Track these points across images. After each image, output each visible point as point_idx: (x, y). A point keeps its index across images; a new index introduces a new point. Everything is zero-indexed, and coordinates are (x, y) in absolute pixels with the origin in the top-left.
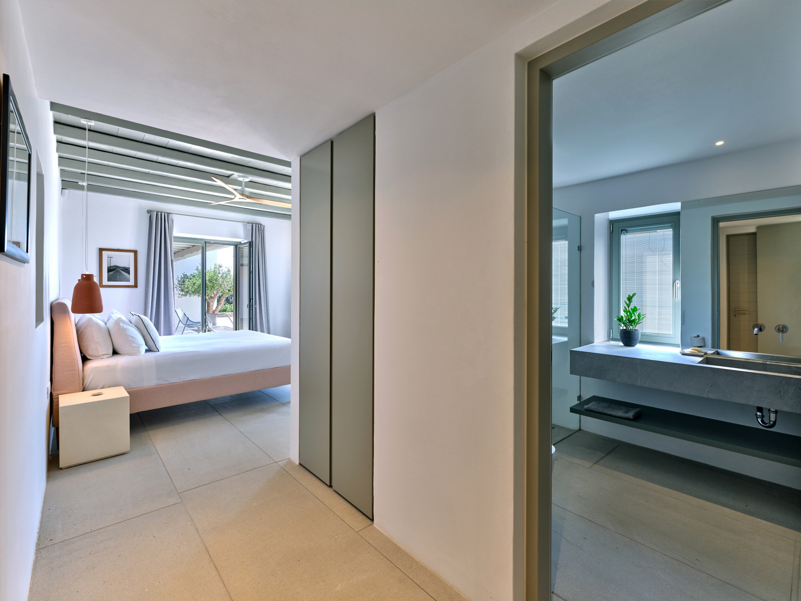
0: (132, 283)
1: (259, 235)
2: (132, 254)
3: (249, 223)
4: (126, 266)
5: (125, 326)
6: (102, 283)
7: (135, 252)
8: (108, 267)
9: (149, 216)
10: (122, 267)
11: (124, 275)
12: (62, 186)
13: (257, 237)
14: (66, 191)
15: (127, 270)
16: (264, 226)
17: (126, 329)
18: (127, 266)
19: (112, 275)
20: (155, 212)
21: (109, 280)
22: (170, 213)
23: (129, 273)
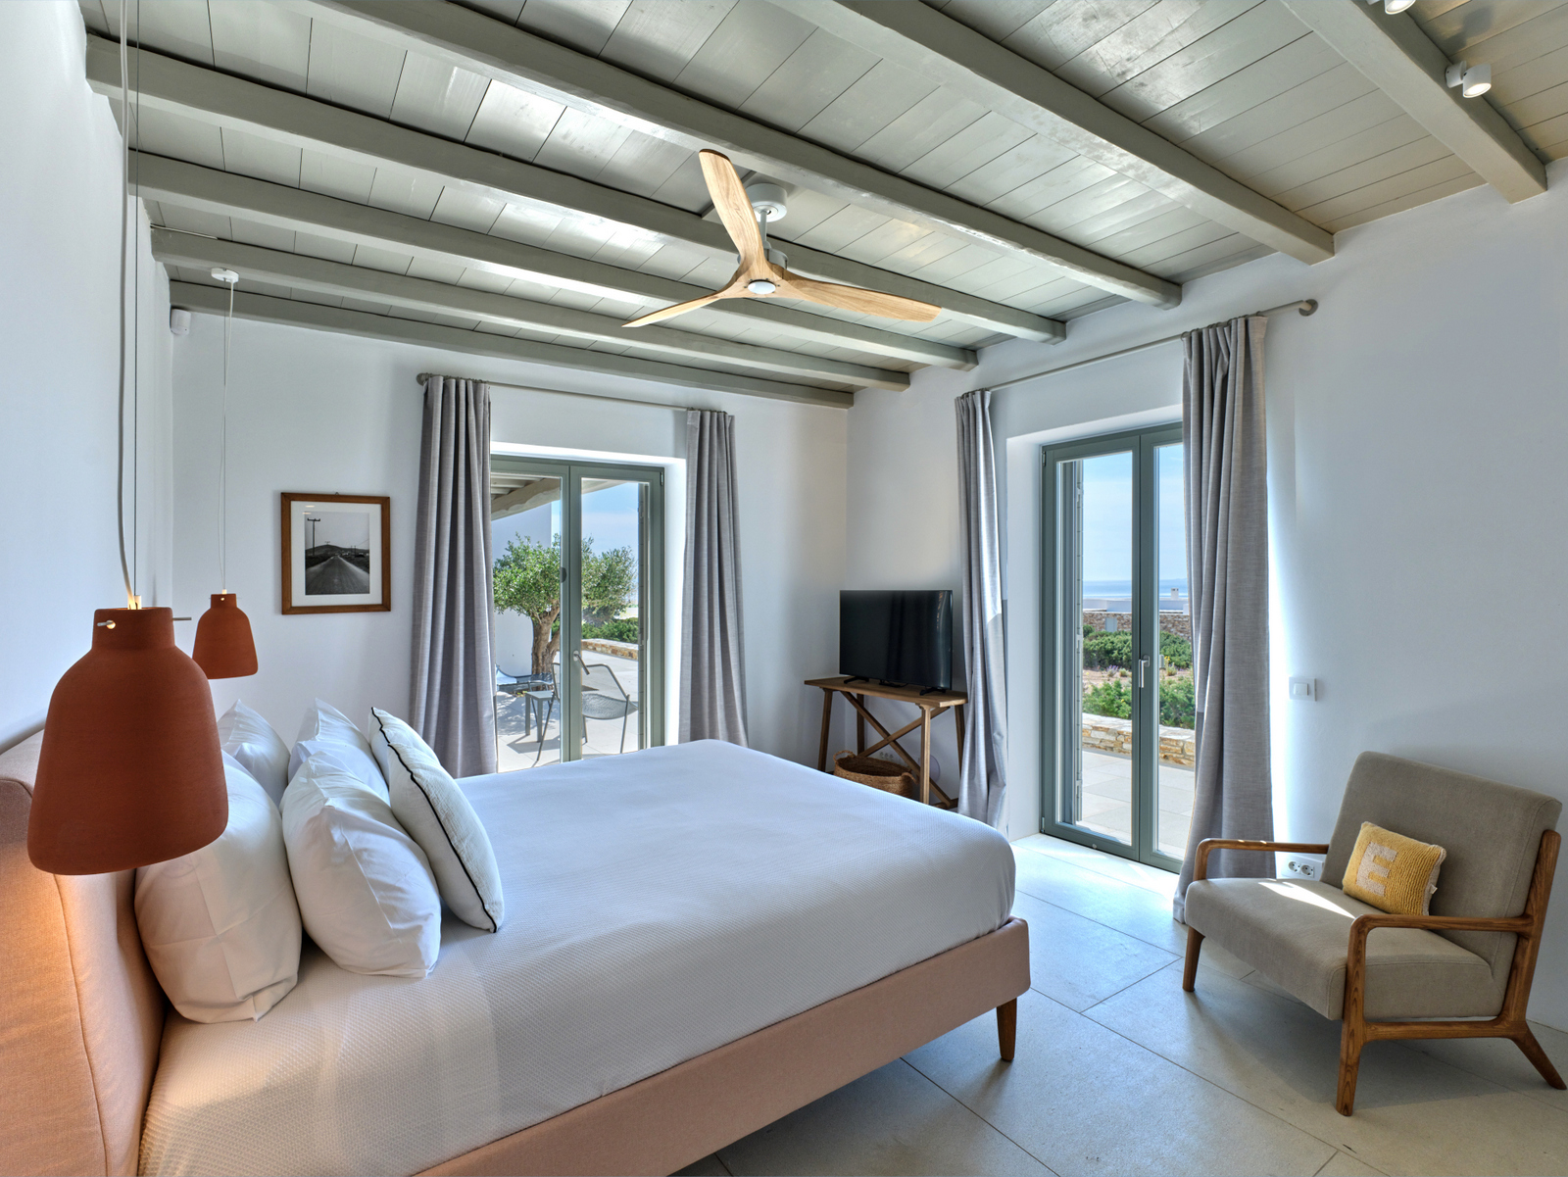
0: (374, 596)
1: (720, 442)
2: (376, 508)
3: (692, 409)
4: (359, 547)
5: (354, 839)
6: (290, 601)
7: (384, 502)
8: (307, 551)
9: (424, 390)
10: (346, 550)
11: (352, 574)
12: (172, 299)
13: (716, 449)
14: (185, 316)
15: (361, 558)
16: (732, 417)
17: (359, 852)
18: (361, 546)
19: (319, 575)
20: (441, 379)
21: (310, 590)
22: (481, 382)
23: (366, 566)
